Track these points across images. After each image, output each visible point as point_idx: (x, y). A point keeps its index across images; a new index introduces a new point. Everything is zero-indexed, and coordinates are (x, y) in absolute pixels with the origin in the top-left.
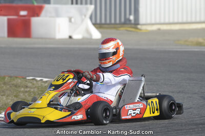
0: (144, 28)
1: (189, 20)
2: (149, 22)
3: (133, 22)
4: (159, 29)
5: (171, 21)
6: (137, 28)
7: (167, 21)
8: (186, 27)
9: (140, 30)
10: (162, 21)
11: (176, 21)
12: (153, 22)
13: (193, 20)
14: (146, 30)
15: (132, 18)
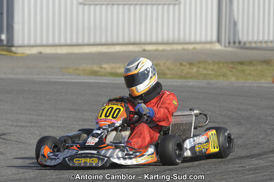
0: (19, 50)
1: (80, 41)
2: (26, 42)
3: (5, 42)
4: (41, 53)
5: (57, 42)
6: (11, 52)
7: (51, 42)
8: (76, 50)
9: (15, 53)
10: (44, 42)
11: (63, 42)
12: (32, 43)
13: (86, 41)
14: (23, 53)
15: (4, 37)
